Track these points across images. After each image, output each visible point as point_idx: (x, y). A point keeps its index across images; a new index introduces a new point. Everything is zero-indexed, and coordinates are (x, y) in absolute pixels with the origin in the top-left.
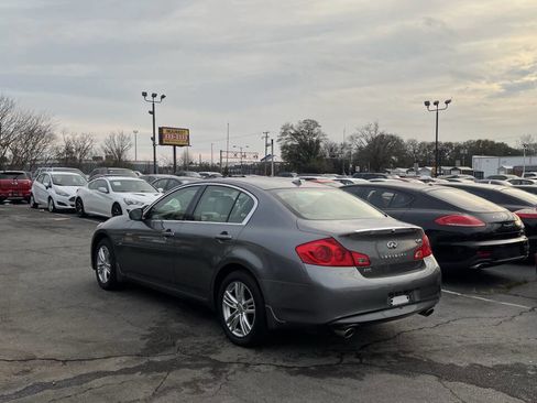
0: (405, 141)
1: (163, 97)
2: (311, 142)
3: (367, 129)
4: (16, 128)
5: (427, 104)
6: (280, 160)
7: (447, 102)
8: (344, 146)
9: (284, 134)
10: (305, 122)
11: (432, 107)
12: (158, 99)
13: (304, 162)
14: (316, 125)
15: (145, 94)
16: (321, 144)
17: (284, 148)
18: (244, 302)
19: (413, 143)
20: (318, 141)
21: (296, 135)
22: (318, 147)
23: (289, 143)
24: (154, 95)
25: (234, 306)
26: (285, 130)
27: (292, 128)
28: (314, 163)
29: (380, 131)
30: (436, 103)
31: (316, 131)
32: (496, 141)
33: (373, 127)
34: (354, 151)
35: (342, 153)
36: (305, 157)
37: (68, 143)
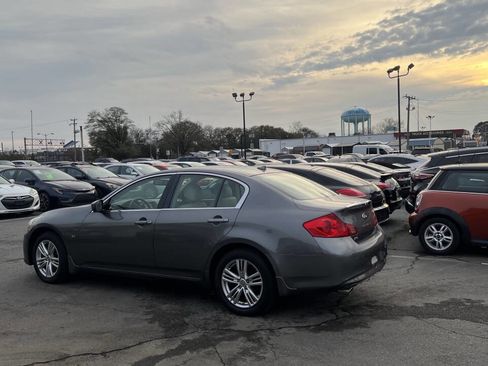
0: (203, 127)
2: (119, 128)
3: (172, 116)
5: (235, 95)
6: (89, 146)
7: (251, 94)
8: (149, 131)
9: (91, 121)
10: (112, 109)
11: (239, 98)
13: (113, 148)
14: (123, 112)
16: (129, 131)
17: (92, 134)
18: (246, 277)
19: (209, 129)
20: (126, 128)
21: (103, 122)
22: (126, 133)
23: (97, 130)
25: (235, 281)
26: (92, 117)
27: (99, 115)
28: (123, 148)
29: (185, 117)
30: (242, 95)
31: (122, 118)
32: (275, 127)
33: (177, 115)
34: (160, 137)
35: (148, 138)
36: (114, 143)
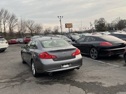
1: (62, 17)
2: (103, 23)
3: (117, 19)
4: (35, 27)
6: (95, 29)
8: (111, 24)
9: (95, 22)
10: (101, 19)
12: (61, 17)
13: (101, 29)
14: (104, 19)
15: (58, 17)
17: (95, 26)
20: (104, 23)
21: (98, 22)
22: (104, 24)
23: (97, 24)
24: (60, 17)
26: (96, 21)
27: (97, 20)
28: (103, 29)
29: (121, 19)
31: (104, 20)
33: (119, 18)
36: (101, 27)
37: (46, 29)
